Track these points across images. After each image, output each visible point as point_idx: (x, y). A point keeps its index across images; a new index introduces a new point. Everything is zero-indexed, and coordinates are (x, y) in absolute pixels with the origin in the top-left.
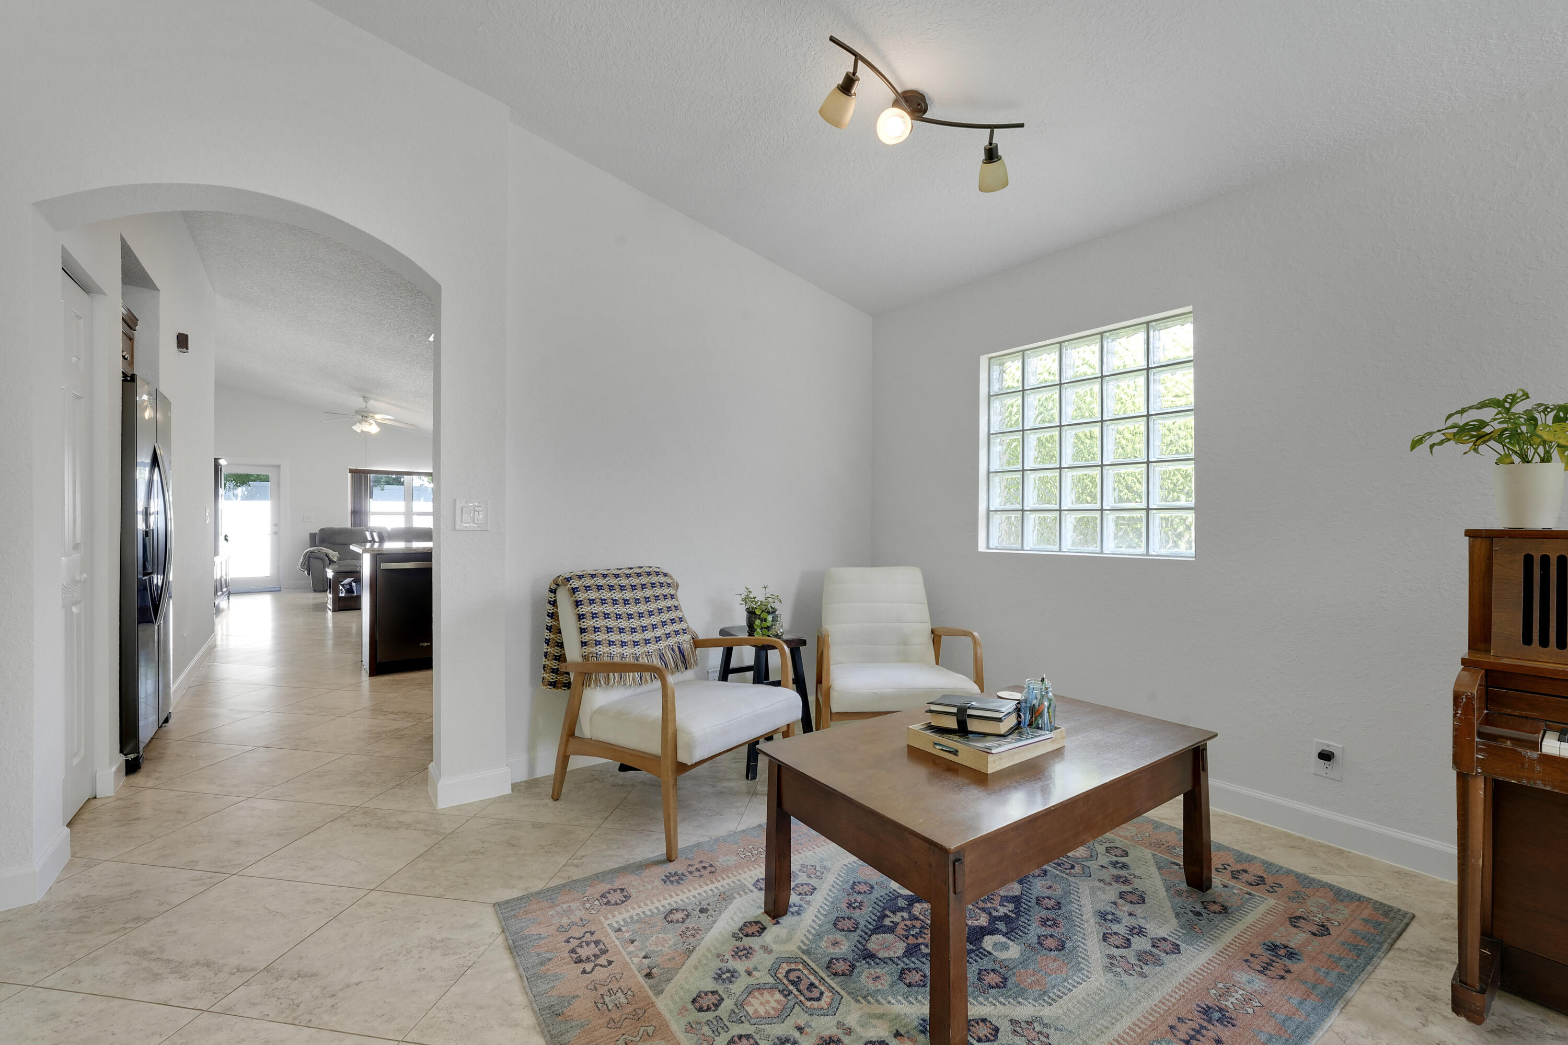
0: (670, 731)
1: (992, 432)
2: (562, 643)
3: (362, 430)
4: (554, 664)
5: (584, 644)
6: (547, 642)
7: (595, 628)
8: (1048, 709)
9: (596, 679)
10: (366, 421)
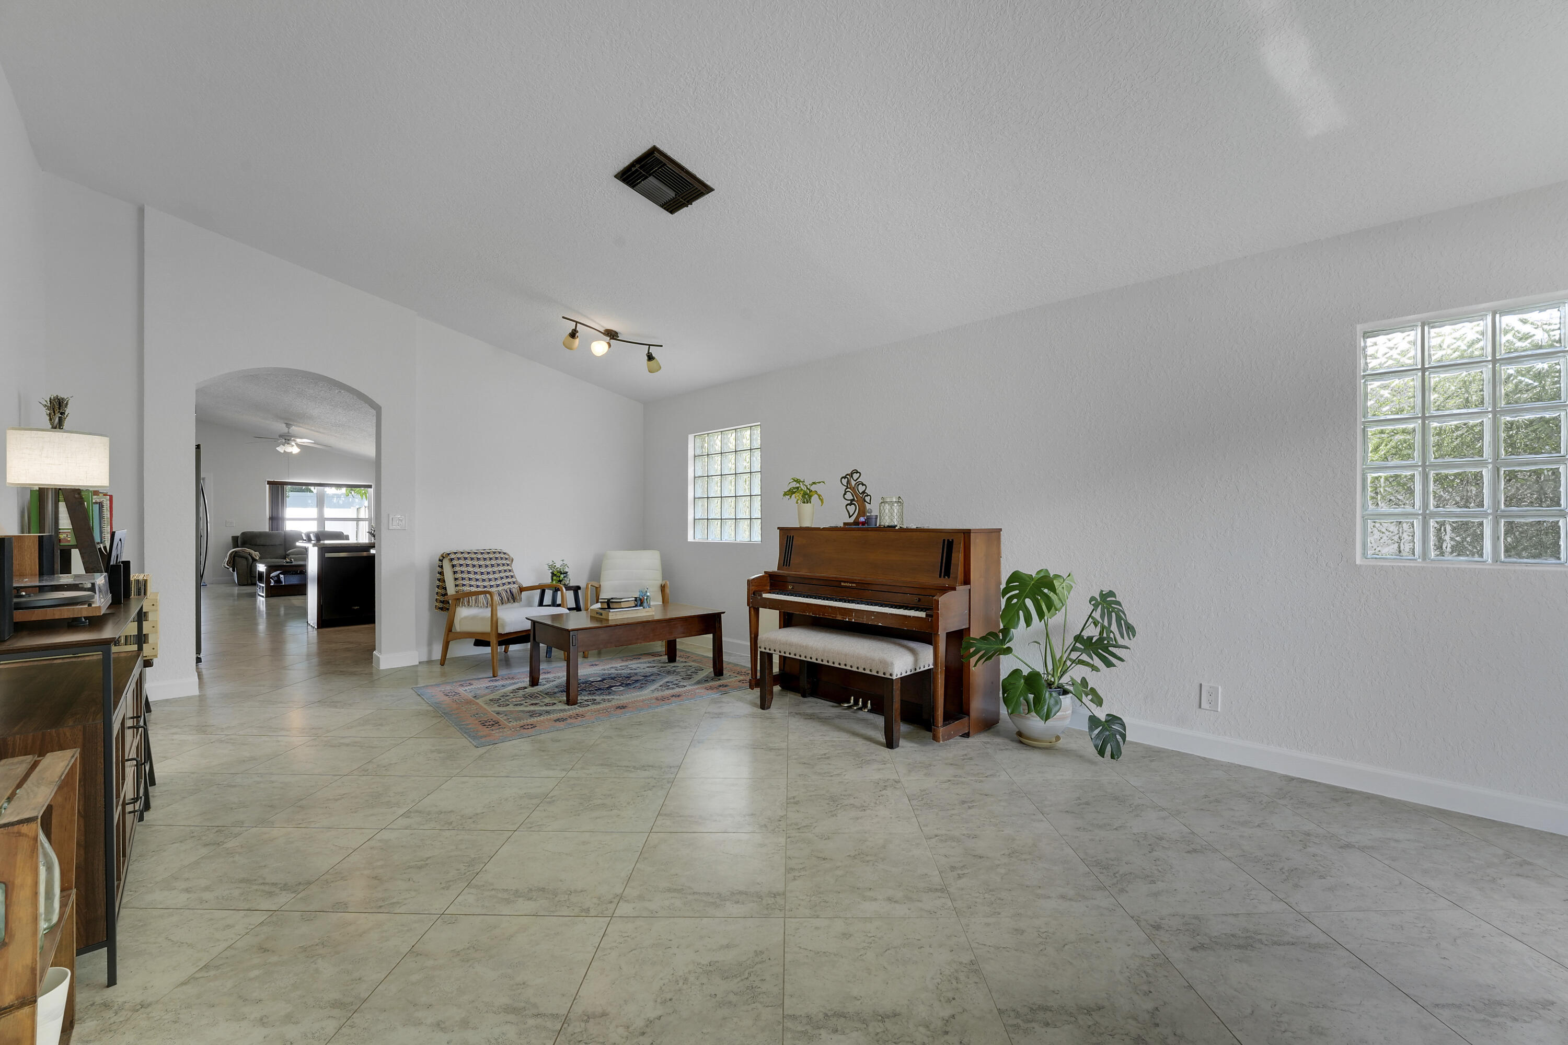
0: (494, 619)
1: (696, 476)
2: (446, 587)
3: (284, 451)
4: (442, 598)
5: (456, 586)
6: (438, 587)
7: (463, 578)
8: (646, 600)
9: (462, 602)
10: (288, 444)
